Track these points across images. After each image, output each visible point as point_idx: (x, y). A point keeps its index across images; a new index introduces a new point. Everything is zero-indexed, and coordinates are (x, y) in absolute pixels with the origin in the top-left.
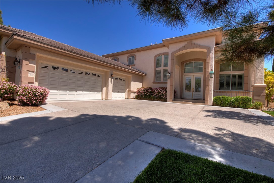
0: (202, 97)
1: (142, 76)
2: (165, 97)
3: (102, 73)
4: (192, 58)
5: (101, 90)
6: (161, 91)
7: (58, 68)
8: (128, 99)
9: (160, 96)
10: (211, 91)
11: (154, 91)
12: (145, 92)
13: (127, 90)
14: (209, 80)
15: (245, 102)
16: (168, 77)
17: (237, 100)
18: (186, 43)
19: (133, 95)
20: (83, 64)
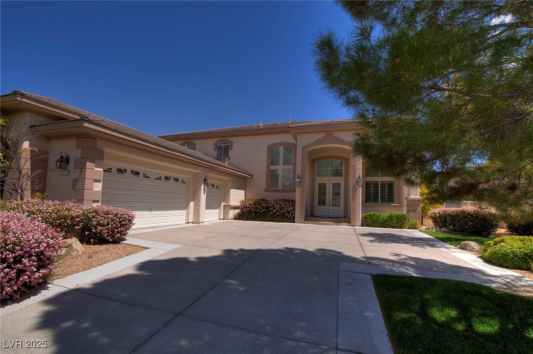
0: (342, 214)
1: (245, 178)
2: (292, 215)
3: (189, 177)
4: (328, 155)
5: (186, 207)
6: (285, 205)
7: (126, 170)
8: (223, 219)
9: (283, 213)
10: (359, 205)
11: (274, 206)
12: (256, 208)
13: (223, 204)
14: (357, 189)
15: (400, 221)
16: (297, 184)
17: (391, 217)
18: (323, 135)
19: (232, 213)
20: (167, 164)
